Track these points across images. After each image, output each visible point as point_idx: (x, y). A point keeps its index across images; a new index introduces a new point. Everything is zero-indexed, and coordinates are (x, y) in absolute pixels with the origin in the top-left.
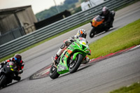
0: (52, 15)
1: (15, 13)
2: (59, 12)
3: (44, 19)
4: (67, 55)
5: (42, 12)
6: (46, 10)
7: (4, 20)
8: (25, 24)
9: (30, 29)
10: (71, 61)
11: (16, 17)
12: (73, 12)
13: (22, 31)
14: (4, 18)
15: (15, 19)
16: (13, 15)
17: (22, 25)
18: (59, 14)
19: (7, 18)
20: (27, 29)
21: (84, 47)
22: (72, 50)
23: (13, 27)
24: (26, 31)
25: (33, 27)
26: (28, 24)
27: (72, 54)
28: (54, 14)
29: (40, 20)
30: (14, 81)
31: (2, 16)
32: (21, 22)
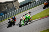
2: (28, 2)
3: (22, 5)
4: (24, 19)
6: (23, 2)
7: (8, 5)
8: (16, 6)
9: (17, 8)
10: (25, 21)
11: (13, 4)
12: (33, 2)
17: (15, 7)
18: (27, 3)
19: (10, 4)
20: (16, 8)
21: (29, 17)
22: (25, 18)
23: (12, 7)
24: (16, 9)
25: (19, 7)
26: (17, 6)
27: (25, 19)
28: (26, 3)
29: (21, 5)
30: (13, 25)
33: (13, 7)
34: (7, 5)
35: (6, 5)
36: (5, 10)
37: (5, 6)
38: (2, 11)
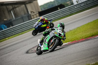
0: (54, 6)
1: (25, 4)
5: (48, 3)
7: (17, 9)
8: (31, 12)
9: (35, 16)
13: (29, 17)
14: (17, 7)
15: (25, 9)
16: (24, 5)
17: (30, 13)
19: (20, 7)
23: (23, 14)
24: (32, 17)
25: (38, 15)
26: (34, 13)
29: (43, 10)
31: (16, 6)
32: (29, 11)
33: (26, 12)
34: (15, 8)
35: (13, 9)
36: (9, 18)
37: (10, 11)
38: (3, 20)
